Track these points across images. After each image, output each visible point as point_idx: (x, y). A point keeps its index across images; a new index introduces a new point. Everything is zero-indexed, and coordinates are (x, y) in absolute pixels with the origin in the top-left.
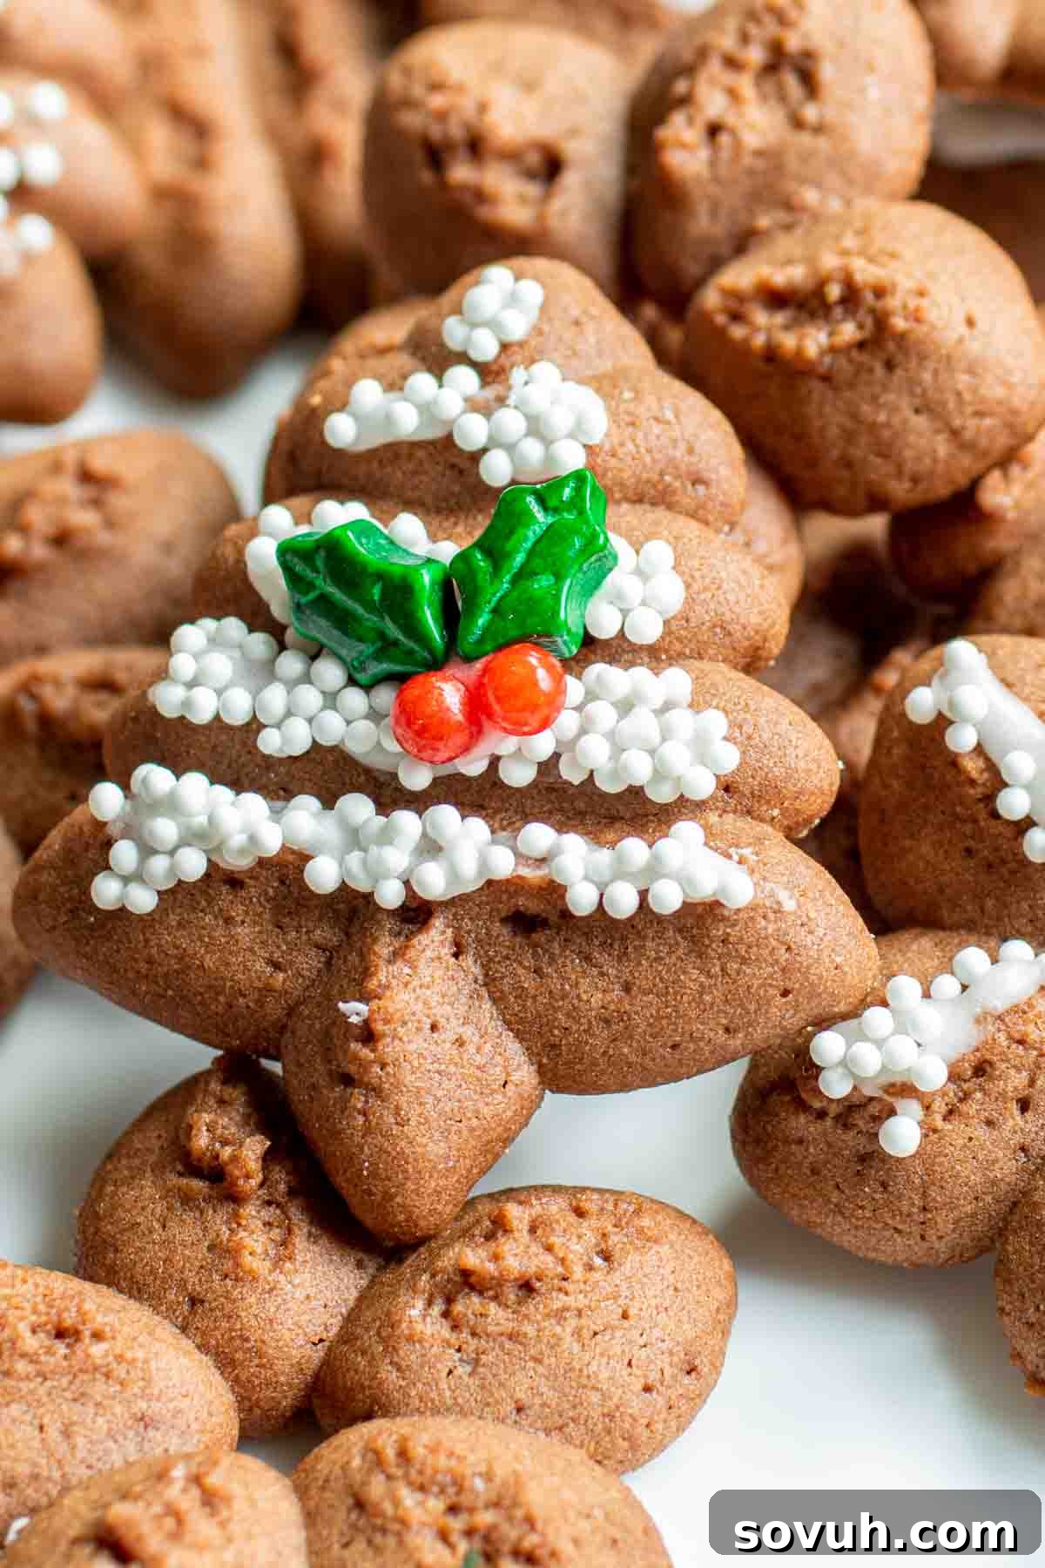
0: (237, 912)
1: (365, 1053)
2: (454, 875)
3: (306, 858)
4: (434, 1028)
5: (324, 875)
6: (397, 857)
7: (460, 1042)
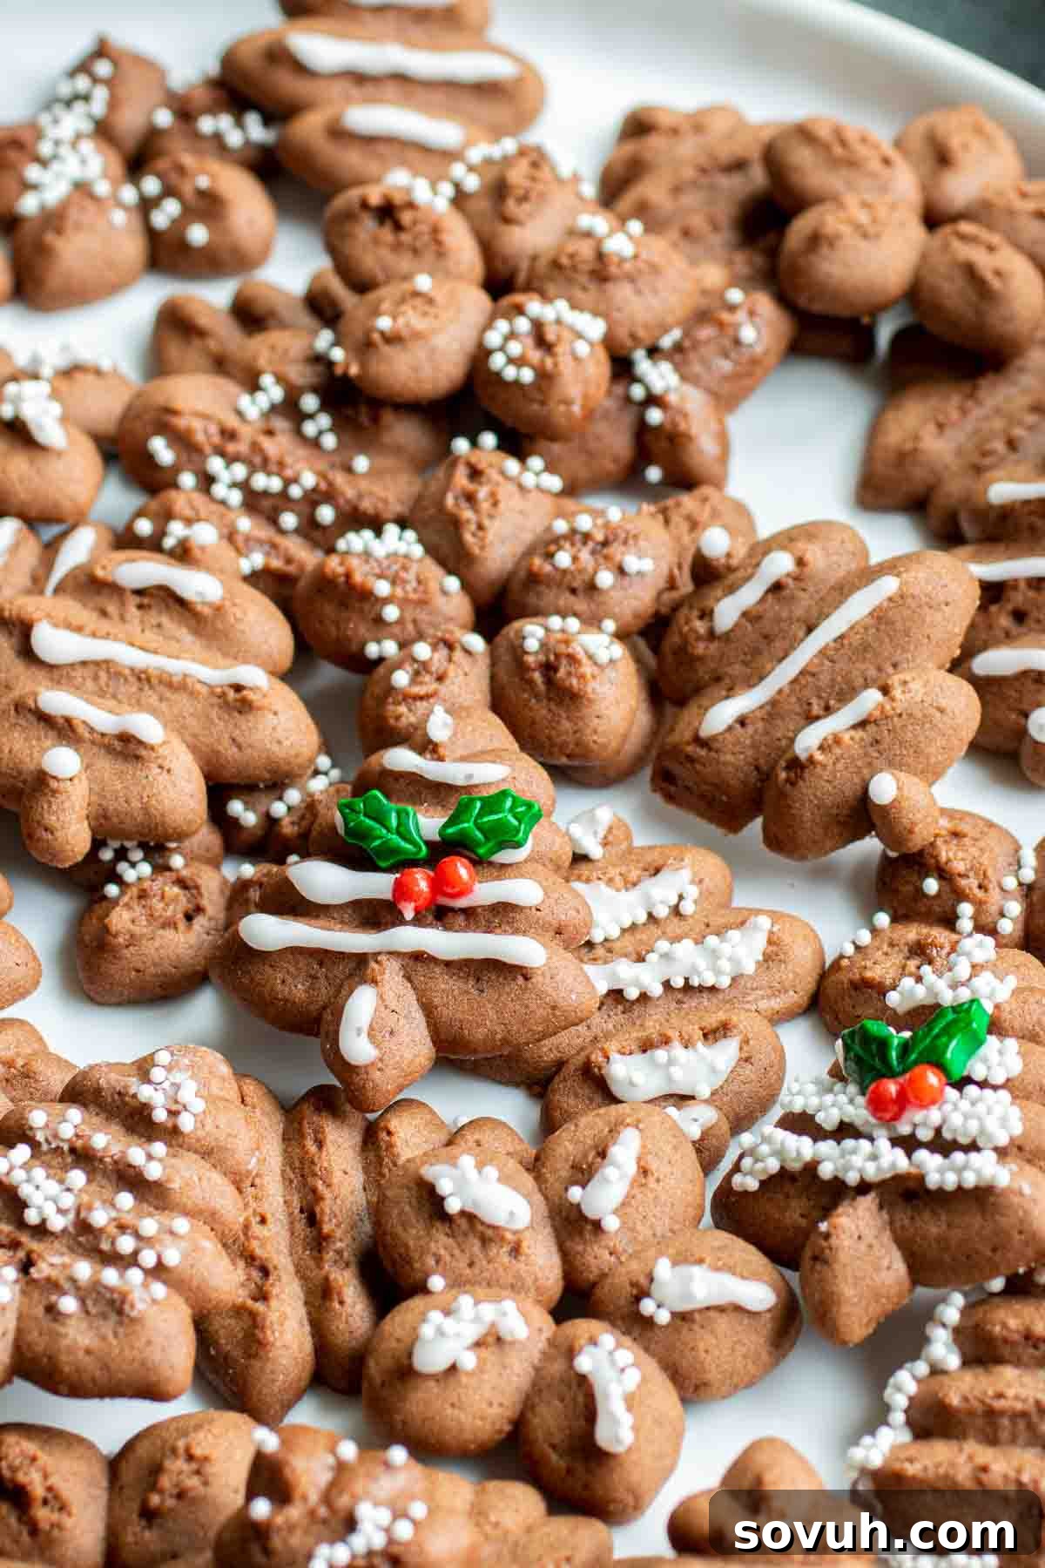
0: (792, 1192)
1: (824, 1244)
2: (879, 1169)
3: (818, 1163)
4: (860, 1237)
5: (826, 1171)
6: (857, 1160)
7: (870, 1246)
